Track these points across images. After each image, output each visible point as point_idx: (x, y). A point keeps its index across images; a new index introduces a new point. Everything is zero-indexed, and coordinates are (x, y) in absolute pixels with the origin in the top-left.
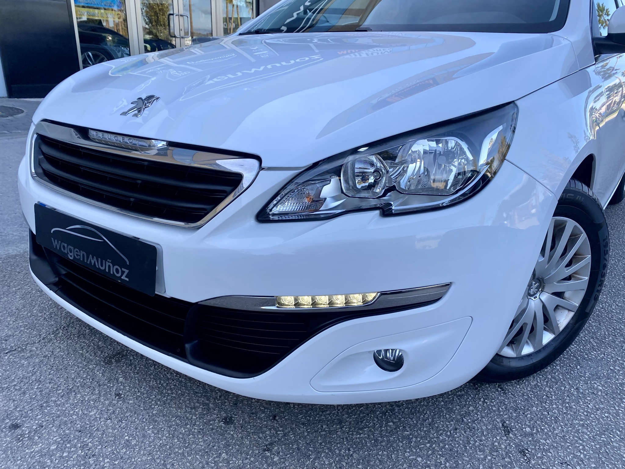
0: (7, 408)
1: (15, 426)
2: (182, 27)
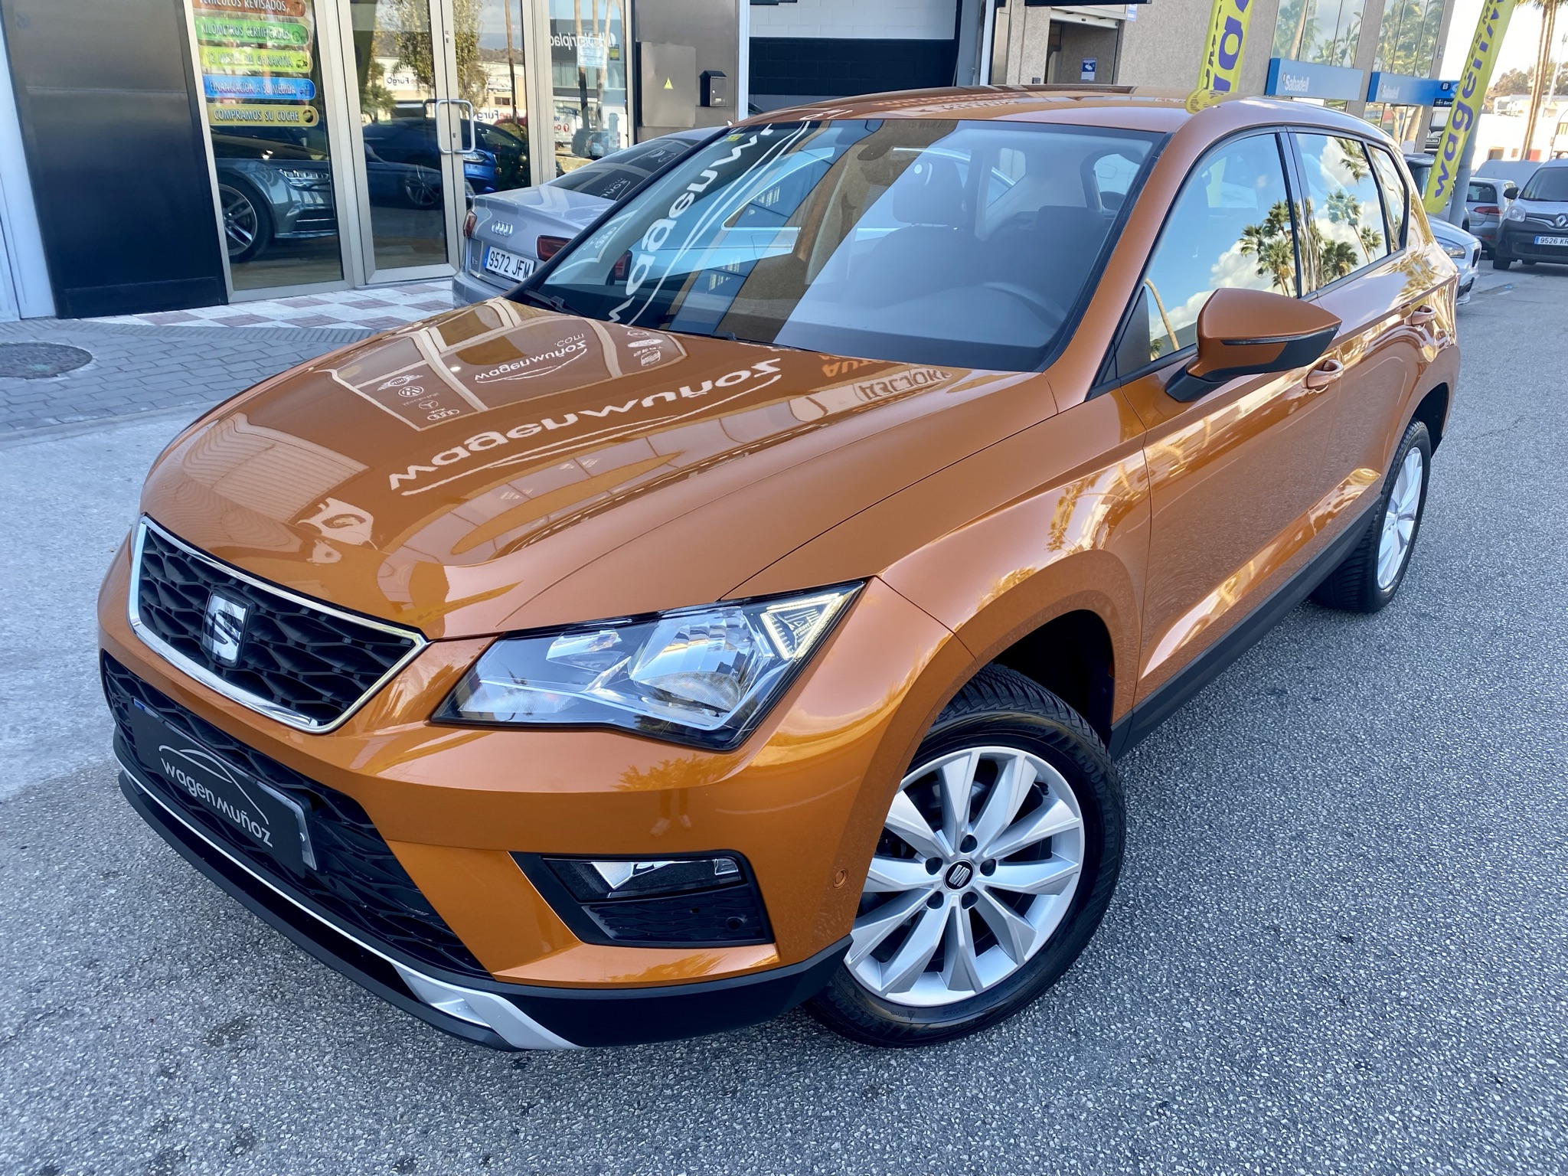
0: (37, 1135)
2: (457, 129)
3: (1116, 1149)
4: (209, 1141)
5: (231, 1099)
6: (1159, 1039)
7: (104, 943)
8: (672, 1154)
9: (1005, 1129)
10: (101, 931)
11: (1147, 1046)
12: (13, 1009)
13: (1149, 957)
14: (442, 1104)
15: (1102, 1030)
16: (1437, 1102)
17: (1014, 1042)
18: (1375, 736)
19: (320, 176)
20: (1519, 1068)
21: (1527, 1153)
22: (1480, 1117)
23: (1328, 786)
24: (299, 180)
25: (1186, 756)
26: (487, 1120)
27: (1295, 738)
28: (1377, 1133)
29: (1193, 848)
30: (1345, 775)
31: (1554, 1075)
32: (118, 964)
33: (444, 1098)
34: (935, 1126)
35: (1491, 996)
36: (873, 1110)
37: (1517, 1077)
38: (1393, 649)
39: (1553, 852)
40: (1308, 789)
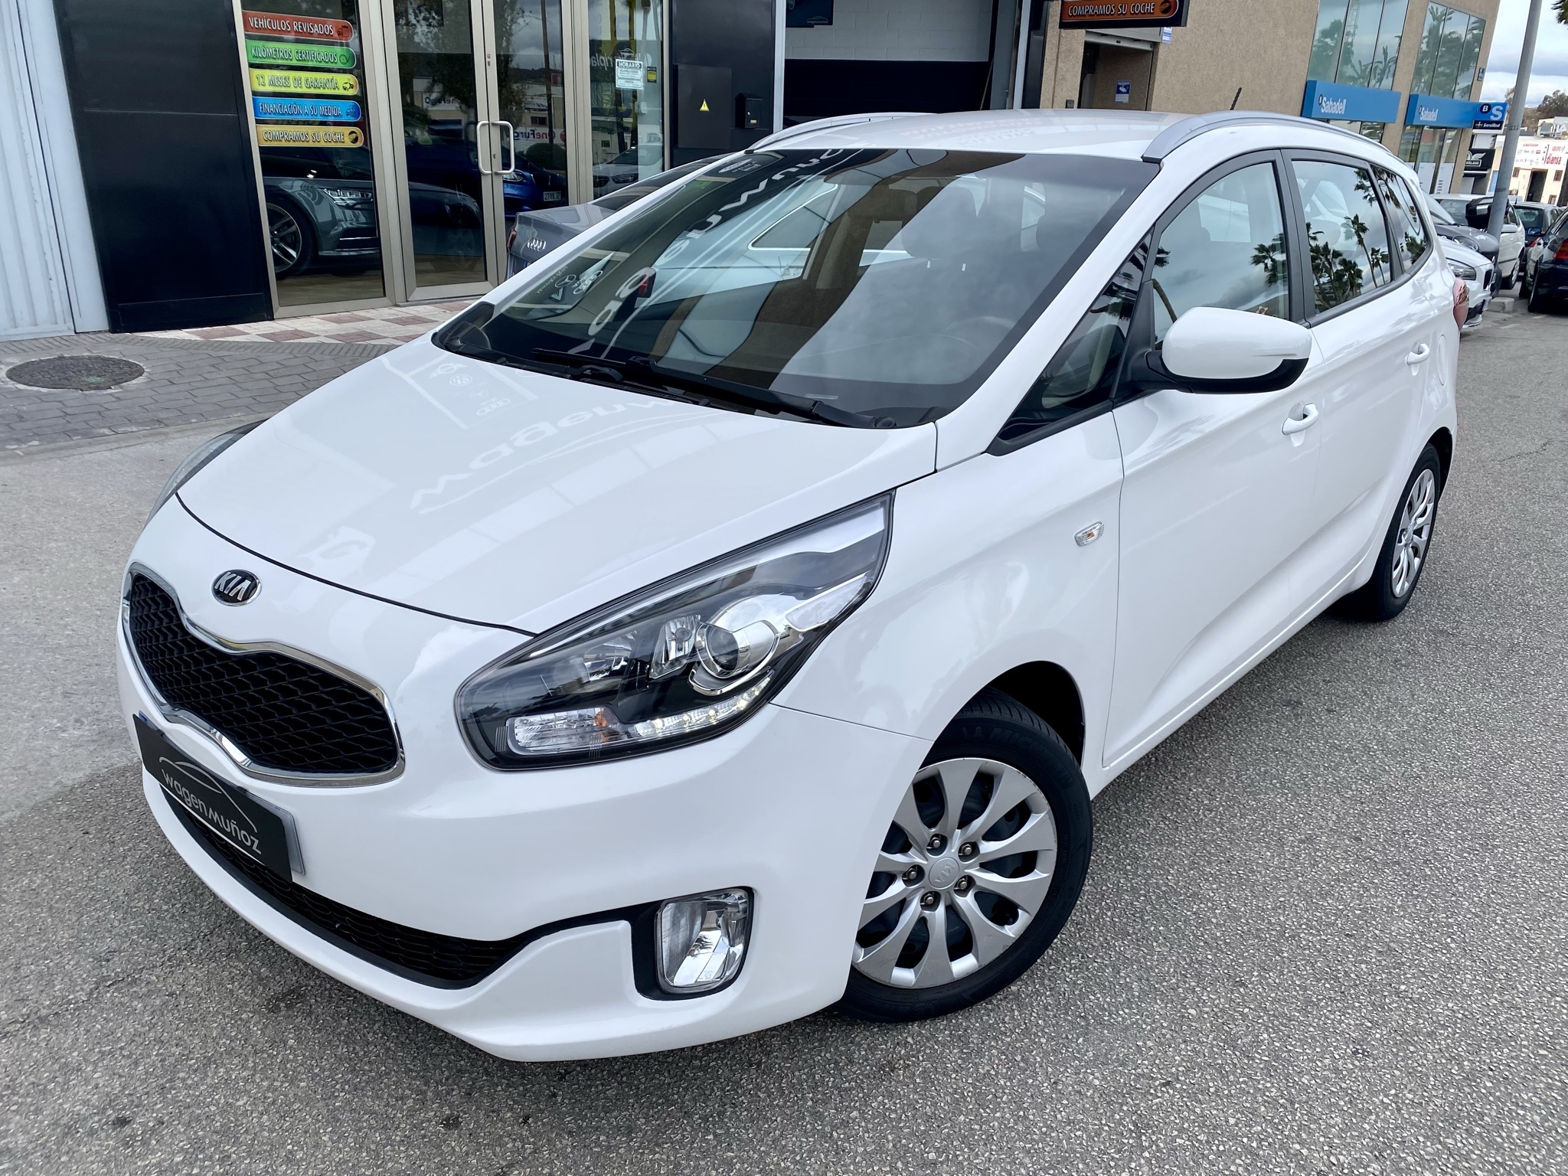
0: (109, 1089)
1: (123, 1122)
2: (497, 150)
3: (1120, 1123)
4: (269, 1098)
5: (288, 1061)
6: (1165, 1025)
7: (167, 918)
8: (700, 1118)
9: (1015, 1102)
10: (165, 907)
11: (1153, 1030)
12: (84, 976)
13: (1158, 949)
14: (486, 1070)
15: (1110, 1015)
16: (1430, 1087)
17: (1025, 1024)
18: (1388, 747)
19: (362, 195)
20: (1512, 1058)
21: (1515, 1135)
22: (1472, 1101)
23: (1338, 792)
24: (342, 199)
25: (1201, 763)
26: (527, 1085)
27: (1308, 747)
28: (1371, 1113)
29: (1205, 849)
30: (1356, 783)
31: (1545, 1065)
32: (181, 938)
33: (486, 1064)
34: (948, 1098)
35: (1486, 990)
36: (890, 1082)
37: (1509, 1066)
38: (1409, 664)
39: (1556, 858)
40: (1318, 796)
